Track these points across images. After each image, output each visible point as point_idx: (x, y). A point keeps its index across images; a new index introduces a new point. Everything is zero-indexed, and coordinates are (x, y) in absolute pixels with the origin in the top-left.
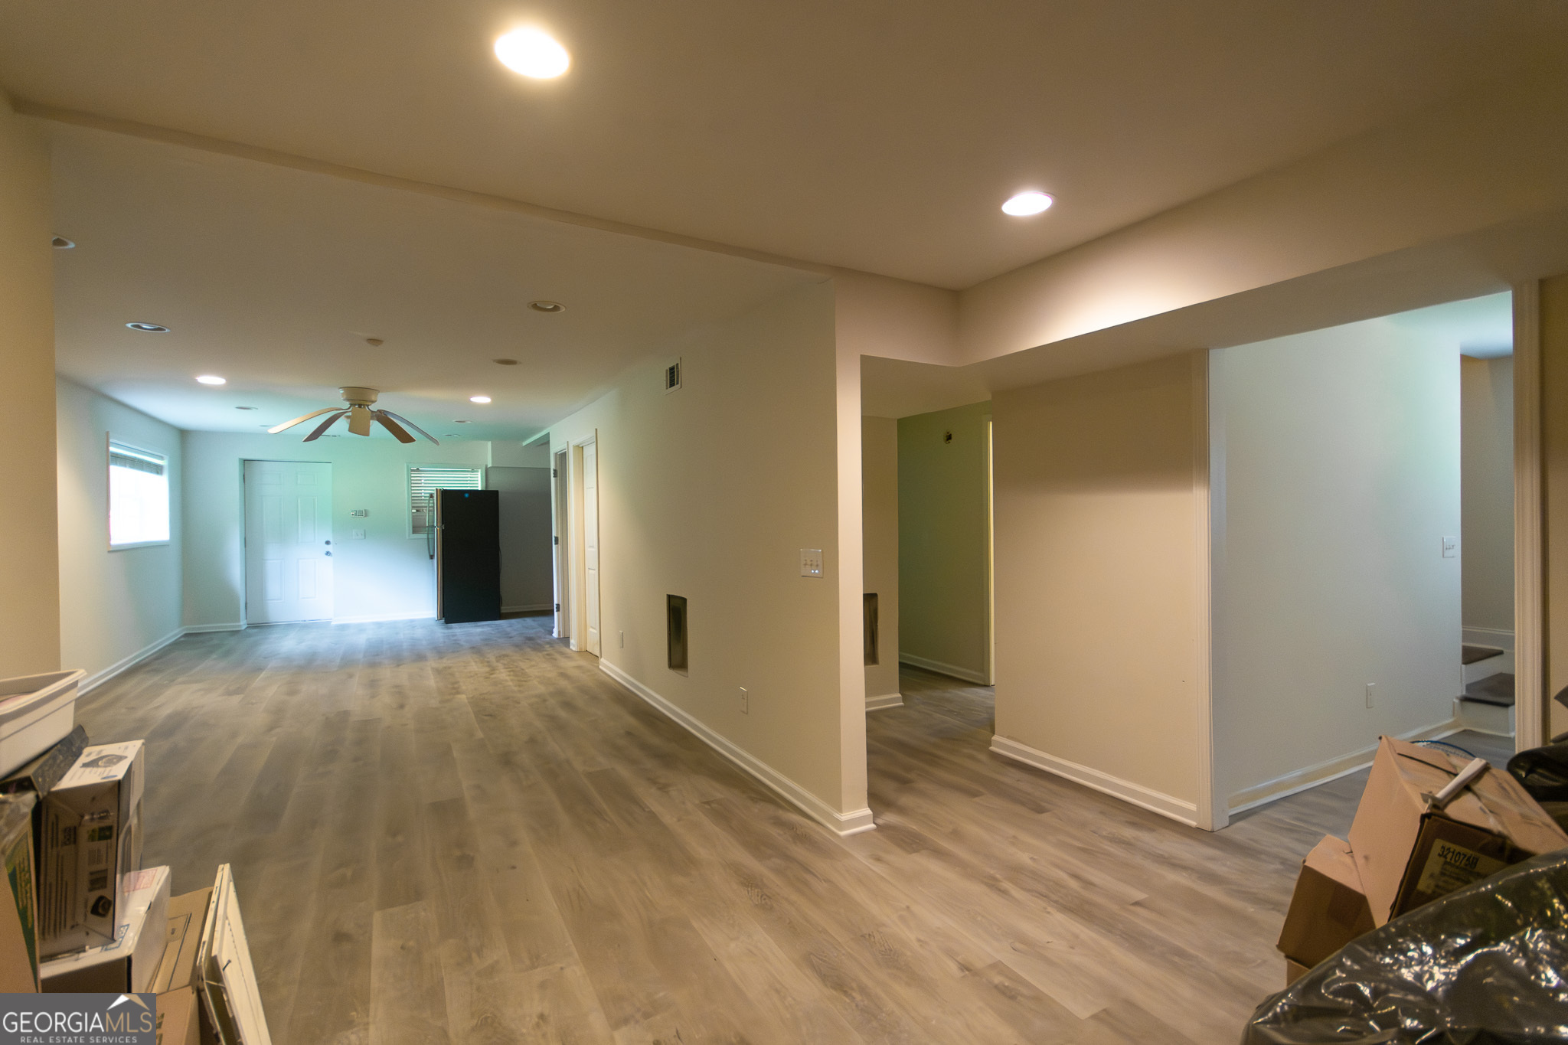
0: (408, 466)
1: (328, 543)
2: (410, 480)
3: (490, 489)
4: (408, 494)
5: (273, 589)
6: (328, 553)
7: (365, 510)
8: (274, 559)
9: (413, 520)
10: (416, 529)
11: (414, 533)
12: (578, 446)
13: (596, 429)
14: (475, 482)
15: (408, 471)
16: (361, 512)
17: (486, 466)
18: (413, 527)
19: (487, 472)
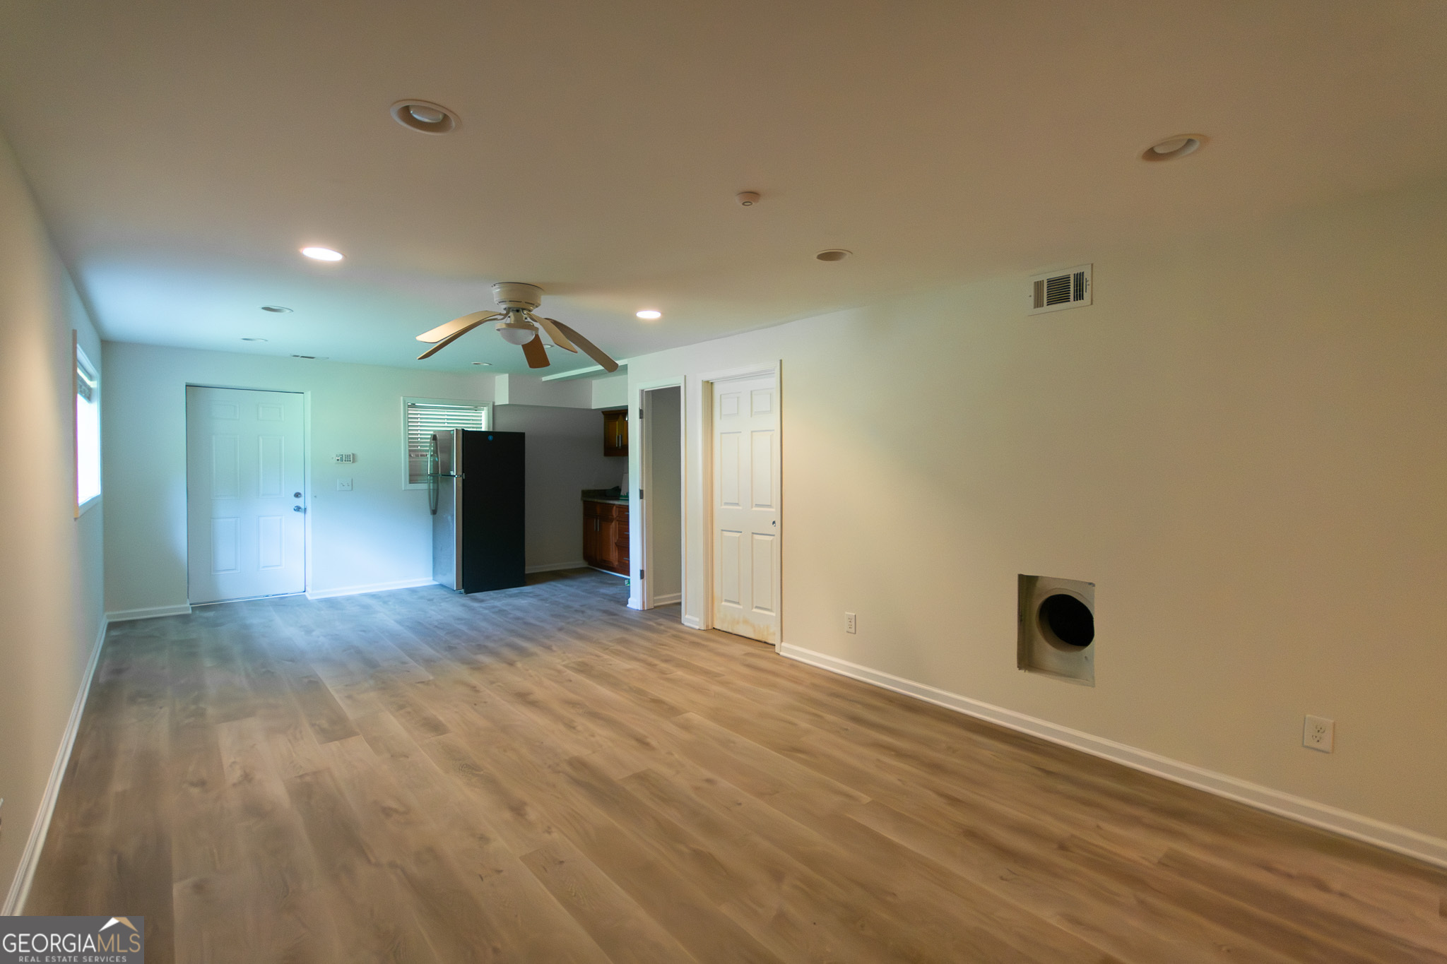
0: (404, 401)
1: (297, 495)
2: (407, 419)
3: (499, 429)
4: (405, 433)
5: (225, 556)
6: (298, 509)
7: (353, 455)
8: (225, 518)
9: (410, 466)
10: (414, 477)
11: (411, 481)
12: (708, 382)
13: (781, 361)
14: (481, 421)
15: (404, 406)
16: (348, 456)
17: (494, 403)
18: (410, 475)
19: (495, 409)
